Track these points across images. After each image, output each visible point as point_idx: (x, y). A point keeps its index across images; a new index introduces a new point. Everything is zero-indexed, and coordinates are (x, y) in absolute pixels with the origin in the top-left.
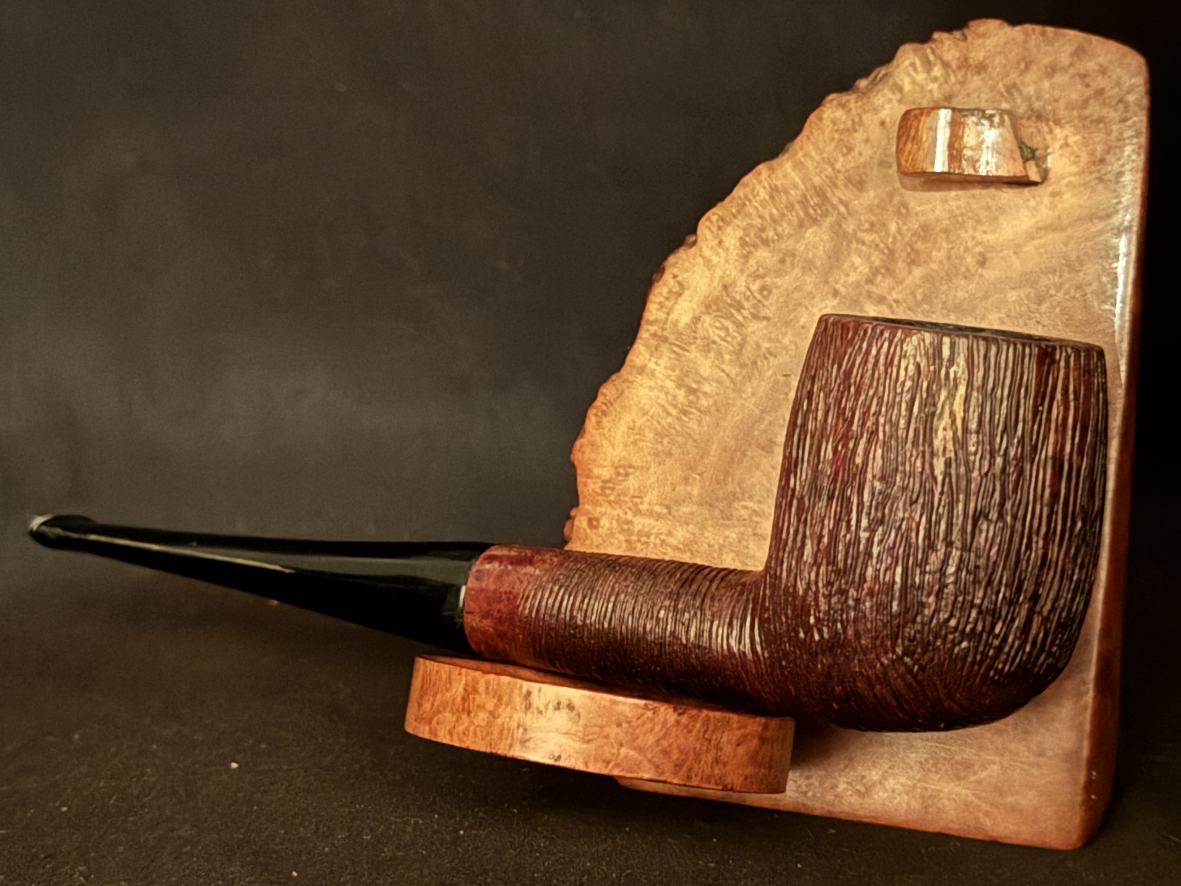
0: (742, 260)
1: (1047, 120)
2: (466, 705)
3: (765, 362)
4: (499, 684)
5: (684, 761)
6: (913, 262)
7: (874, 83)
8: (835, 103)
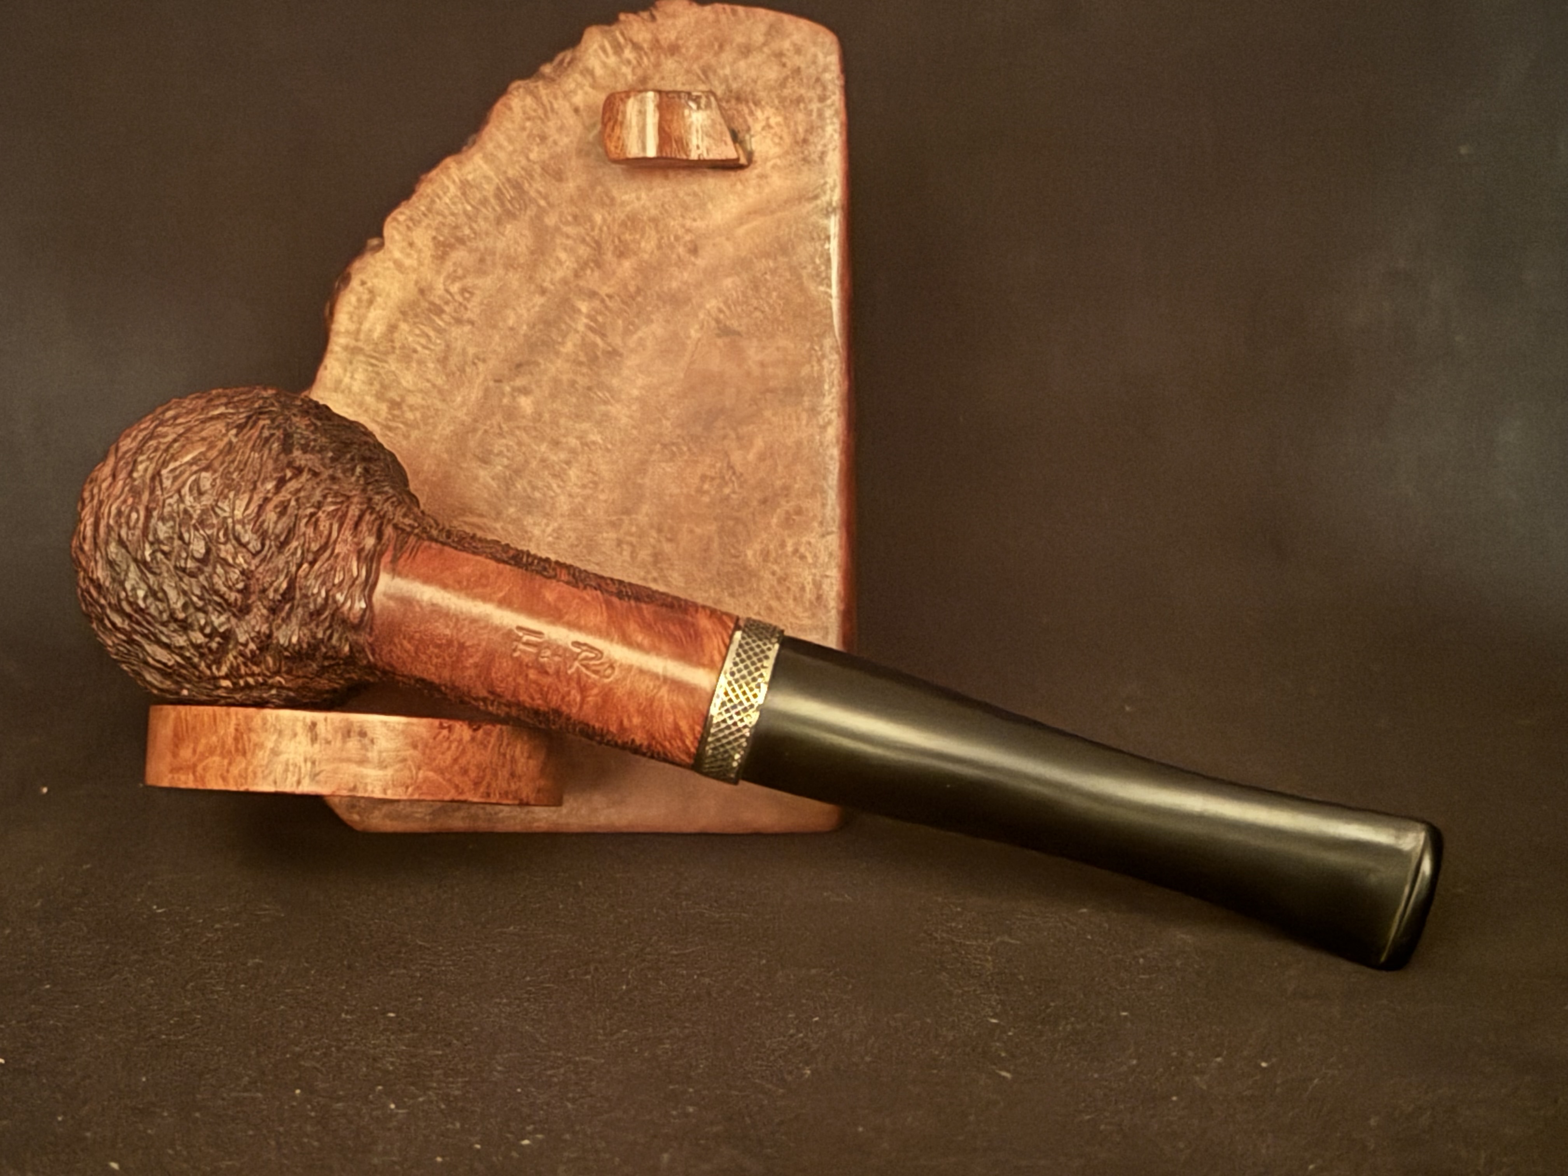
0: (438, 262)
1: (747, 101)
2: (240, 746)
3: (474, 368)
4: (277, 718)
5: (483, 778)
6: (622, 254)
7: (562, 69)
8: (521, 90)
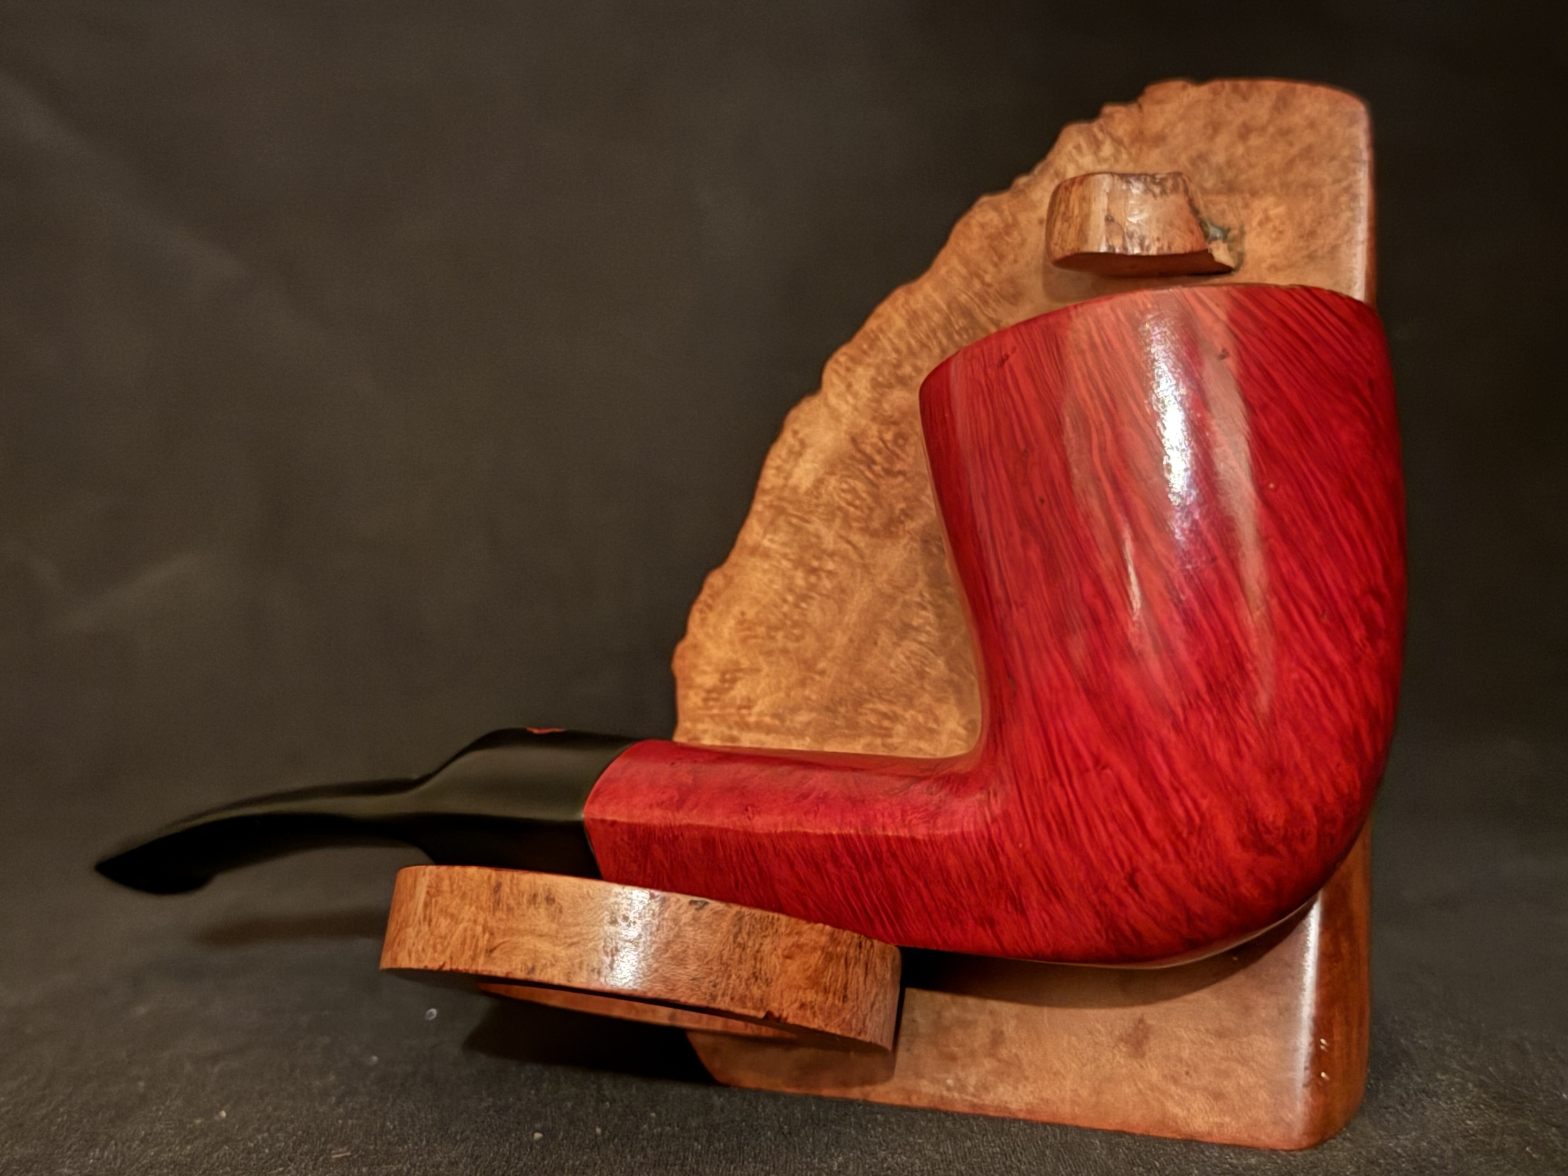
0: (874, 405)
1: (1241, 192)
2: (428, 912)
3: (901, 527)
4: (464, 877)
7: (1033, 178)
8: (986, 205)
